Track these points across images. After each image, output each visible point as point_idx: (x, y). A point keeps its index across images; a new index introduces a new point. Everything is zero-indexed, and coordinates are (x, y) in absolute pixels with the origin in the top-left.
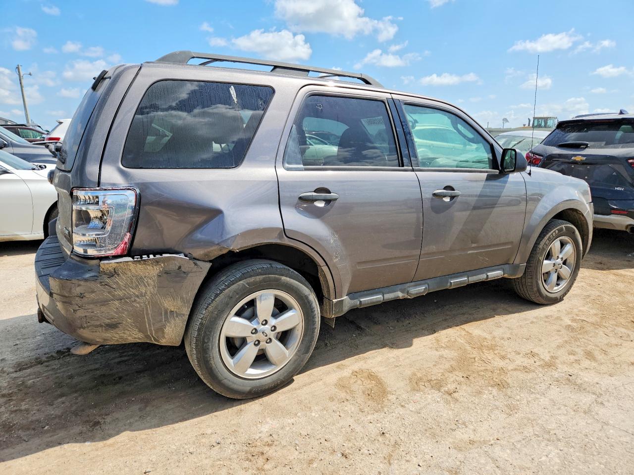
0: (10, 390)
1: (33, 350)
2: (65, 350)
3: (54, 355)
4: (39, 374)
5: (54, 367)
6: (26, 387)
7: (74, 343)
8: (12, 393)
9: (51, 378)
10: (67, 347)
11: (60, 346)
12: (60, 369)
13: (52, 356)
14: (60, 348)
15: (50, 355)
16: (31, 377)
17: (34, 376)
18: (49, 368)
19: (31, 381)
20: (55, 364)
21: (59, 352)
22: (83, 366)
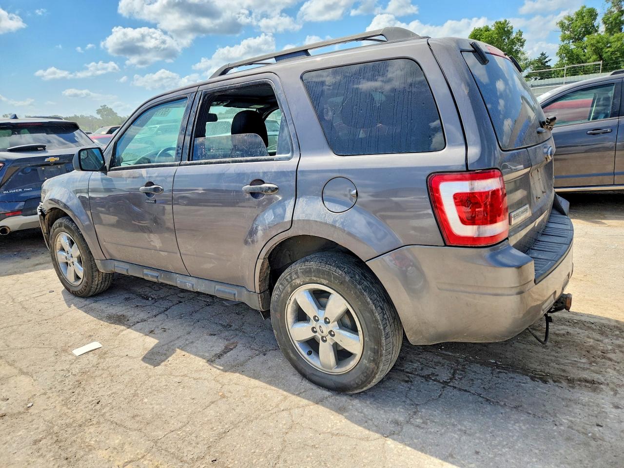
0: (604, 362)
1: (576, 402)
2: (538, 380)
3: (551, 381)
4: (574, 364)
5: (557, 366)
6: (588, 358)
7: (523, 383)
8: (602, 358)
9: (563, 354)
10: (534, 383)
11: (541, 388)
12: (551, 360)
13: (555, 382)
14: (542, 385)
15: (557, 384)
16: (582, 366)
17: (579, 365)
18: (562, 367)
19: (583, 361)
20: (553, 369)
21: (545, 382)
22: (528, 350)
